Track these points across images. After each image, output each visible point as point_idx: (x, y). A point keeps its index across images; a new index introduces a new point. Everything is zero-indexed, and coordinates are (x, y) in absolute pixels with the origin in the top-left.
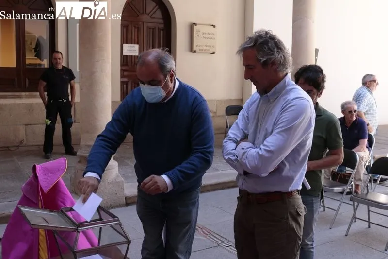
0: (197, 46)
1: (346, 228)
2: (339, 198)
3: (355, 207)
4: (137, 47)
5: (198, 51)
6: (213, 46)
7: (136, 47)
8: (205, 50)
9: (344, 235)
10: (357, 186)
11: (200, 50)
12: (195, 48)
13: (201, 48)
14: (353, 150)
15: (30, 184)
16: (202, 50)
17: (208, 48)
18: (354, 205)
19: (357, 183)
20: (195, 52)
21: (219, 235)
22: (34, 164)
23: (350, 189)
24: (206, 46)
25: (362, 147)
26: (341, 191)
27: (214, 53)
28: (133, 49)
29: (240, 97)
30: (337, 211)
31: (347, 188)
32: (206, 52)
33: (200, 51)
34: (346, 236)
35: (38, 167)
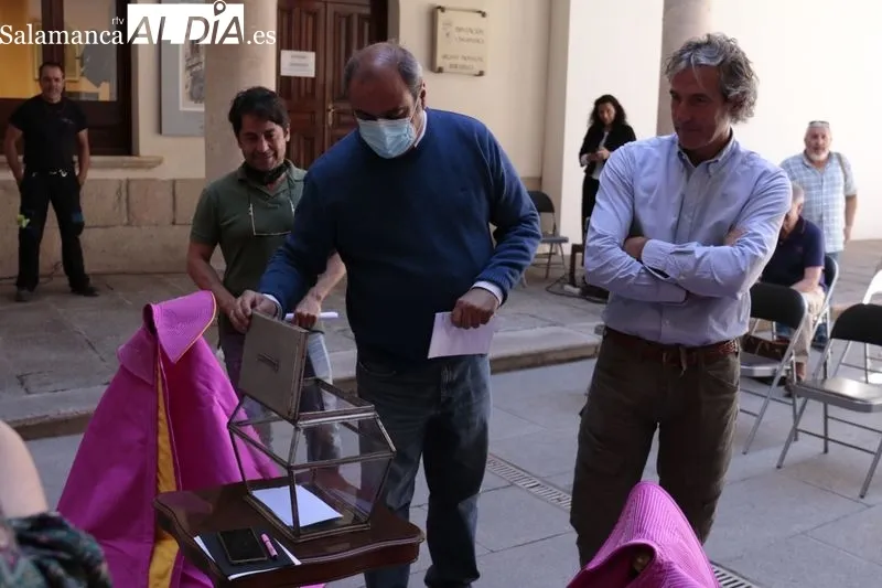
0: (445, 57)
1: (777, 452)
2: (764, 389)
3: (798, 410)
4: (311, 56)
5: (446, 68)
6: (481, 59)
7: (310, 58)
8: (463, 67)
9: (775, 465)
10: (799, 365)
11: (451, 66)
12: (440, 62)
13: (453, 61)
14: (794, 287)
15: (136, 344)
16: (456, 66)
17: (468, 63)
18: (794, 405)
19: (801, 360)
20: (440, 70)
21: (513, 465)
22: (144, 305)
23: (788, 371)
24: (465, 58)
25: (811, 284)
26: (769, 374)
27: (481, 74)
28: (303, 61)
29: (536, 174)
30: (759, 417)
31: (782, 369)
32: (465, 71)
33: (453, 70)
34: (779, 467)
35: (155, 308)
